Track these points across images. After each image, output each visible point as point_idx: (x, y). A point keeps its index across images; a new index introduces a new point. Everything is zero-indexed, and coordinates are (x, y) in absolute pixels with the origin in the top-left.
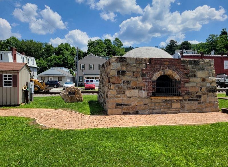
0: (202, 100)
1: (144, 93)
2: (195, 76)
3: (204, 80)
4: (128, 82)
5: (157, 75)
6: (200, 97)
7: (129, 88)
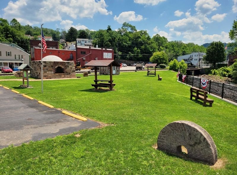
0: (71, 74)
1: (53, 72)
2: (68, 67)
3: (71, 68)
4: (47, 69)
5: (56, 67)
6: (70, 73)
7: (48, 71)
